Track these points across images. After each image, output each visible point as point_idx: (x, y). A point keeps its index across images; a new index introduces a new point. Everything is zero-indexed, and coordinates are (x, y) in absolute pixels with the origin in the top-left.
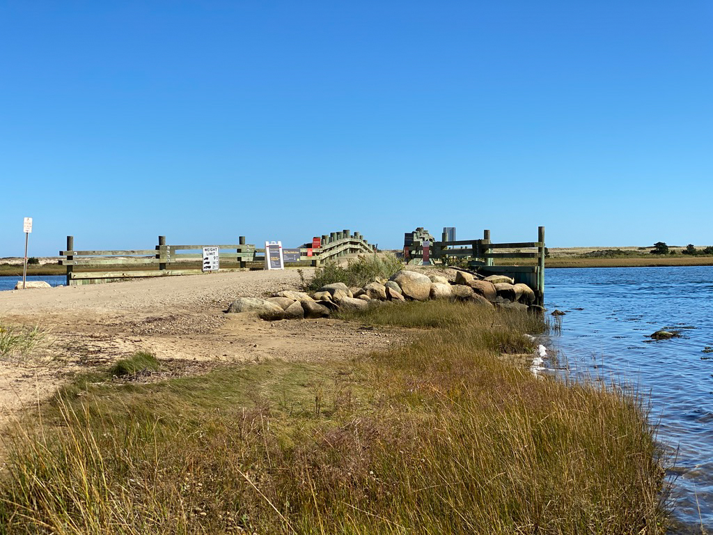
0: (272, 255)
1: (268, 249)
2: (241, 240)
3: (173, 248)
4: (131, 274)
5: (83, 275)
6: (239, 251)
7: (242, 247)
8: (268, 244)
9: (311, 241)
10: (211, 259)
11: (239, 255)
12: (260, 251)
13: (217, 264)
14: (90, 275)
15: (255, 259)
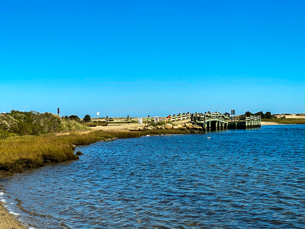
0: (156, 120)
1: (155, 118)
2: (149, 116)
3: (131, 118)
4: (121, 124)
5: (110, 124)
6: (148, 119)
7: (149, 118)
8: (155, 117)
9: (168, 116)
10: (140, 121)
11: (148, 120)
12: (153, 119)
13: (142, 122)
14: (111, 124)
15: (152, 121)
